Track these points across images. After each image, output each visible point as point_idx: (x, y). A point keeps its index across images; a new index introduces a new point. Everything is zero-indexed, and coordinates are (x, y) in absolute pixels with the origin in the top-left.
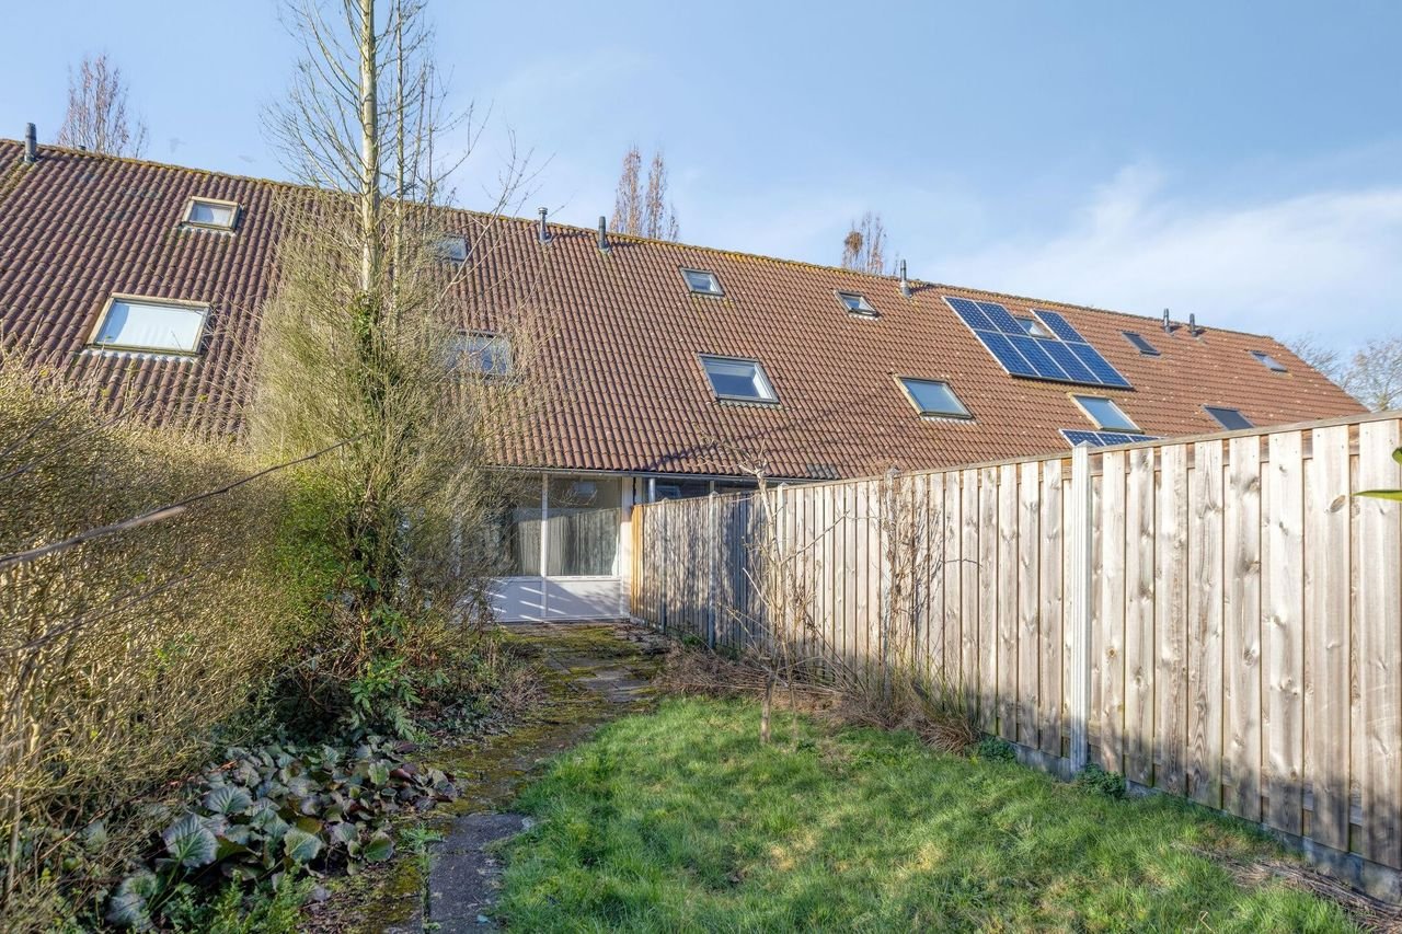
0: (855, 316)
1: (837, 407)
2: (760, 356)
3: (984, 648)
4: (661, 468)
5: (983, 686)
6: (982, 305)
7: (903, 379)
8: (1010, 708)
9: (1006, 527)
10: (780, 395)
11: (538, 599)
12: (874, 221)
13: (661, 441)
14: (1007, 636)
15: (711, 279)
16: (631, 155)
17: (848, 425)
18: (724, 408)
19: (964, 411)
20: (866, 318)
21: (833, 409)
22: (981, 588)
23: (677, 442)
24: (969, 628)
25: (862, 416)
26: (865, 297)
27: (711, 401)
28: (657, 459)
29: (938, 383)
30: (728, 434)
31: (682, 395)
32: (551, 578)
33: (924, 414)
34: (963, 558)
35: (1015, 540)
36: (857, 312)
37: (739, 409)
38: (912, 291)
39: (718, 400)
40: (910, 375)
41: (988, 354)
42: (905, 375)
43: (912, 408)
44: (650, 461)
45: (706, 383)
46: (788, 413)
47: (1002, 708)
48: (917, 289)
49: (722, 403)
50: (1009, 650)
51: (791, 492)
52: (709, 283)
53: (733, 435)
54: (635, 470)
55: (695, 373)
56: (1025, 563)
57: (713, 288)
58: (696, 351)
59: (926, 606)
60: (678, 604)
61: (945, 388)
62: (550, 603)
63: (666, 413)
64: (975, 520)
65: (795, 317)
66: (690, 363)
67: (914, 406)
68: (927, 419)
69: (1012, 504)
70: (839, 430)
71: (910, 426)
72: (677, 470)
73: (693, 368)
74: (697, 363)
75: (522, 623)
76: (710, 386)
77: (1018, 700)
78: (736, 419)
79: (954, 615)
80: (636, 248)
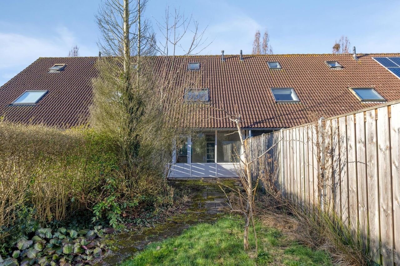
0: (333, 69)
1: (324, 101)
2: (294, 86)
3: (371, 212)
4: (253, 126)
5: (371, 233)
6: (391, 59)
7: (353, 89)
8: (388, 251)
9: (383, 143)
10: (301, 99)
11: (214, 170)
12: (345, 39)
13: (254, 117)
14: (385, 207)
15: (278, 64)
16: (257, 33)
17: (328, 107)
18: (278, 105)
19: (382, 98)
20: (338, 69)
21: (322, 102)
22: (368, 178)
23: (260, 117)
24: (361, 200)
25: (334, 104)
26: (338, 62)
27: (274, 103)
28: (252, 124)
29: (370, 89)
30: (279, 113)
31: (263, 102)
32: (218, 163)
33: (363, 101)
34: (358, 161)
35: (388, 152)
36: (334, 68)
37: (284, 105)
38: (358, 57)
39: (276, 102)
40: (357, 87)
41: (394, 76)
42: (354, 87)
43: (357, 99)
44: (249, 124)
45: (272, 97)
46: (304, 105)
47: (384, 250)
48: (360, 57)
49: (278, 103)
50: (387, 216)
51: (285, 131)
52: (277, 65)
53: (281, 114)
54: (244, 127)
55: (269, 95)
56: (395, 165)
57: (278, 67)
58: (270, 87)
59: (339, 184)
60: (255, 174)
61: (373, 91)
62: (218, 171)
63: (257, 108)
64: (363, 140)
65: (308, 72)
66: (267, 91)
67: (358, 98)
68: (364, 103)
69: (385, 130)
70: (324, 109)
71: (356, 106)
72: (259, 127)
73: (268, 93)
74: (270, 91)
75: (209, 178)
76: (274, 98)
77: (394, 248)
78: (283, 108)
79: (353, 191)
80: (253, 58)
